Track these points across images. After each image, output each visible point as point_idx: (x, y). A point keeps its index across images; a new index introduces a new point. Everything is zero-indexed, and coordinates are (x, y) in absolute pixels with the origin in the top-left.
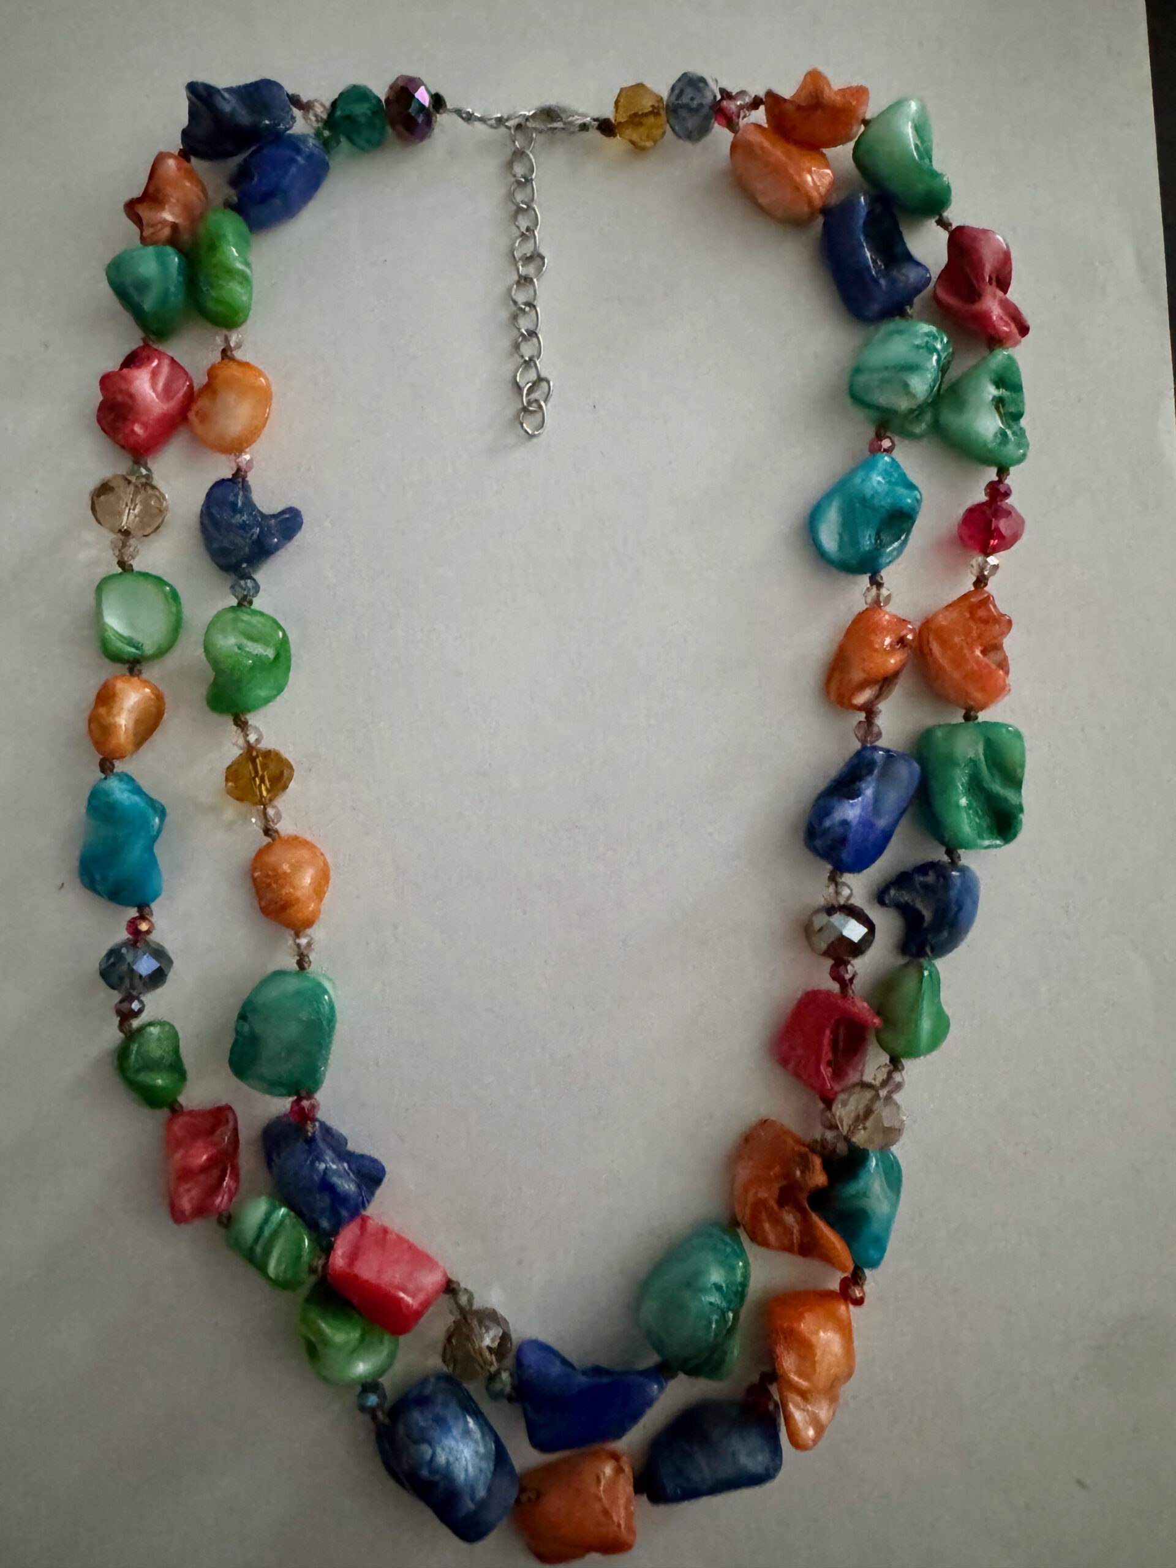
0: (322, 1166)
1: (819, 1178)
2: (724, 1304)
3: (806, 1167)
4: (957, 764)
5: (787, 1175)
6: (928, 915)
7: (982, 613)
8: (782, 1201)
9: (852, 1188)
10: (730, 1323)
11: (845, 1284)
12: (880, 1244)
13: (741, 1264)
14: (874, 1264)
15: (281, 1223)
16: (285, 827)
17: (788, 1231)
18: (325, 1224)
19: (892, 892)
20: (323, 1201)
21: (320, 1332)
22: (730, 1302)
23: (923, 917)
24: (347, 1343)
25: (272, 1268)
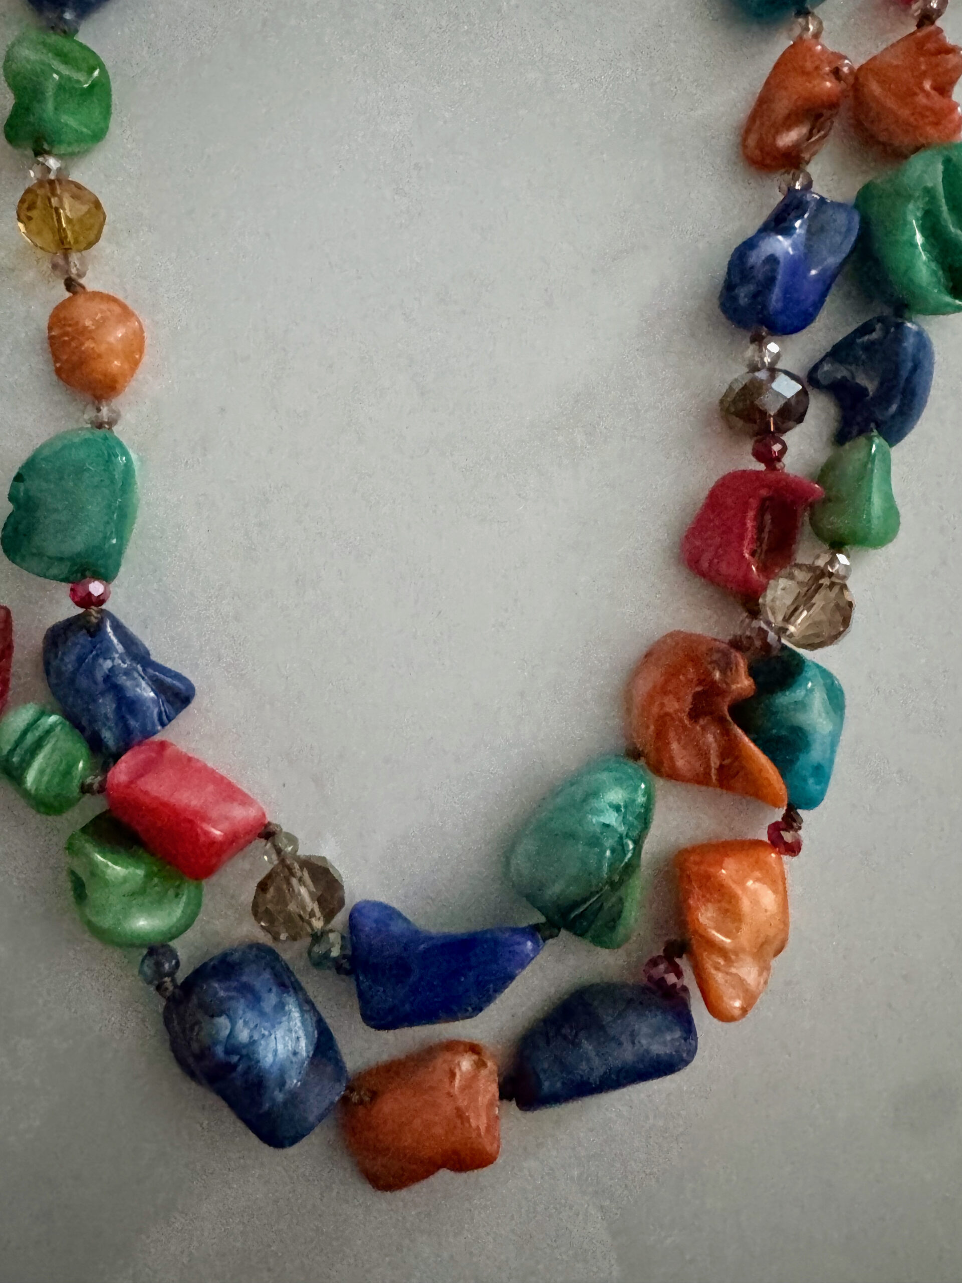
0: (108, 664)
1: (744, 683)
2: (622, 829)
3: (727, 667)
4: (909, 198)
5: (705, 680)
6: (871, 386)
7: (930, 46)
8: (695, 714)
9: (784, 699)
10: (629, 855)
11: (775, 829)
12: (822, 773)
13: (643, 786)
14: (812, 803)
15: (49, 732)
16: (90, 282)
17: (703, 754)
18: (108, 736)
19: (826, 367)
20: (107, 706)
21: (92, 864)
22: (631, 826)
23: (866, 389)
24: (125, 880)
25: (31, 777)
